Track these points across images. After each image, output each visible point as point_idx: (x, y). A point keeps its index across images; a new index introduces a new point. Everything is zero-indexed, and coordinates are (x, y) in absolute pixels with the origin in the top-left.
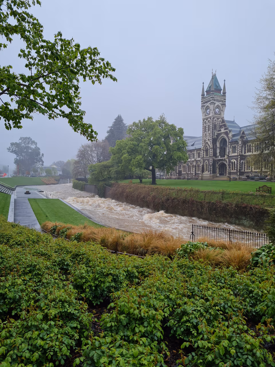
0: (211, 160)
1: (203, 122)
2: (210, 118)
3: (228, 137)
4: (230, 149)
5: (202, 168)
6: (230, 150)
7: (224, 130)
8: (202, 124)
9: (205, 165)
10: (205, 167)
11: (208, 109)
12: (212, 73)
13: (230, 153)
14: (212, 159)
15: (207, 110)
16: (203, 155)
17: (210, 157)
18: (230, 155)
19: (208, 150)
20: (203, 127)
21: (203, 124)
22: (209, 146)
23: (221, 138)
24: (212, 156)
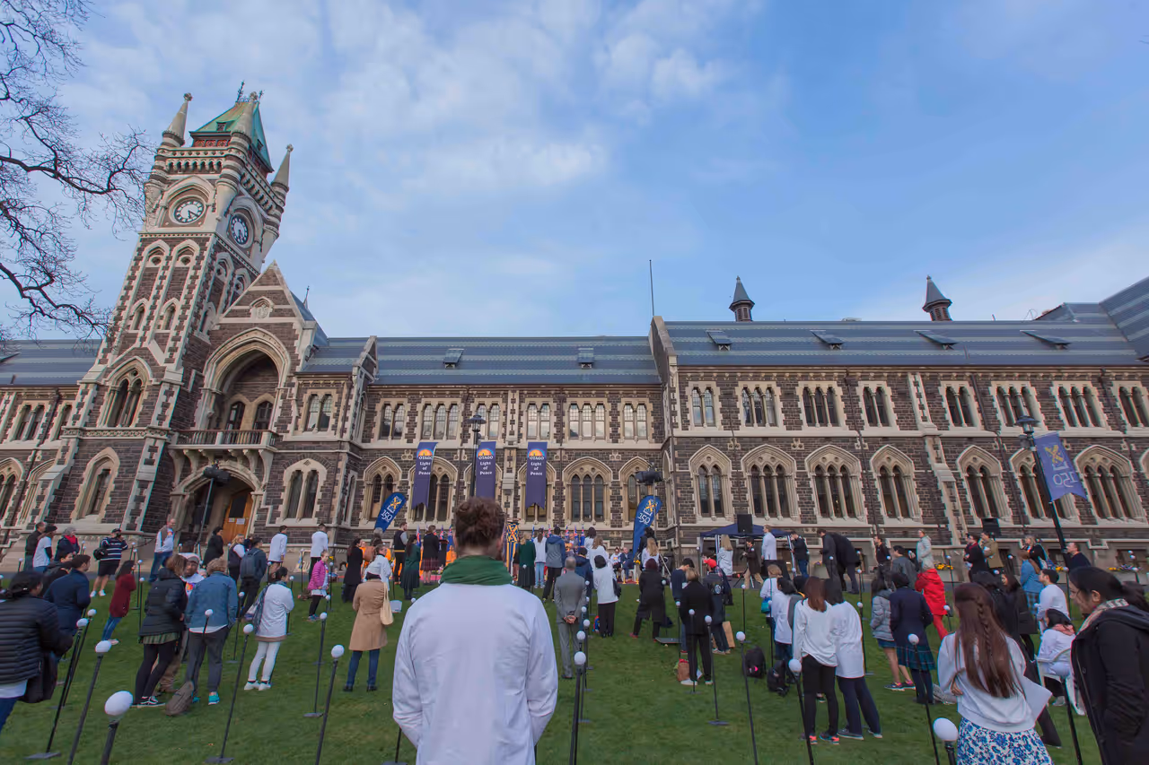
0: (153, 449)
1: (140, 250)
2: (202, 242)
3: (291, 349)
4: (294, 408)
5: (56, 492)
6: (294, 414)
7: (272, 315)
8: (133, 253)
9: (86, 475)
10: (82, 487)
11: (192, 200)
12: (240, 93)
13: (290, 427)
14: (160, 445)
15: (184, 201)
16: (93, 414)
17: (152, 429)
18: (287, 437)
19: (137, 391)
20: (135, 268)
21: (138, 259)
22: (159, 372)
23: (241, 351)
24: (166, 425)
